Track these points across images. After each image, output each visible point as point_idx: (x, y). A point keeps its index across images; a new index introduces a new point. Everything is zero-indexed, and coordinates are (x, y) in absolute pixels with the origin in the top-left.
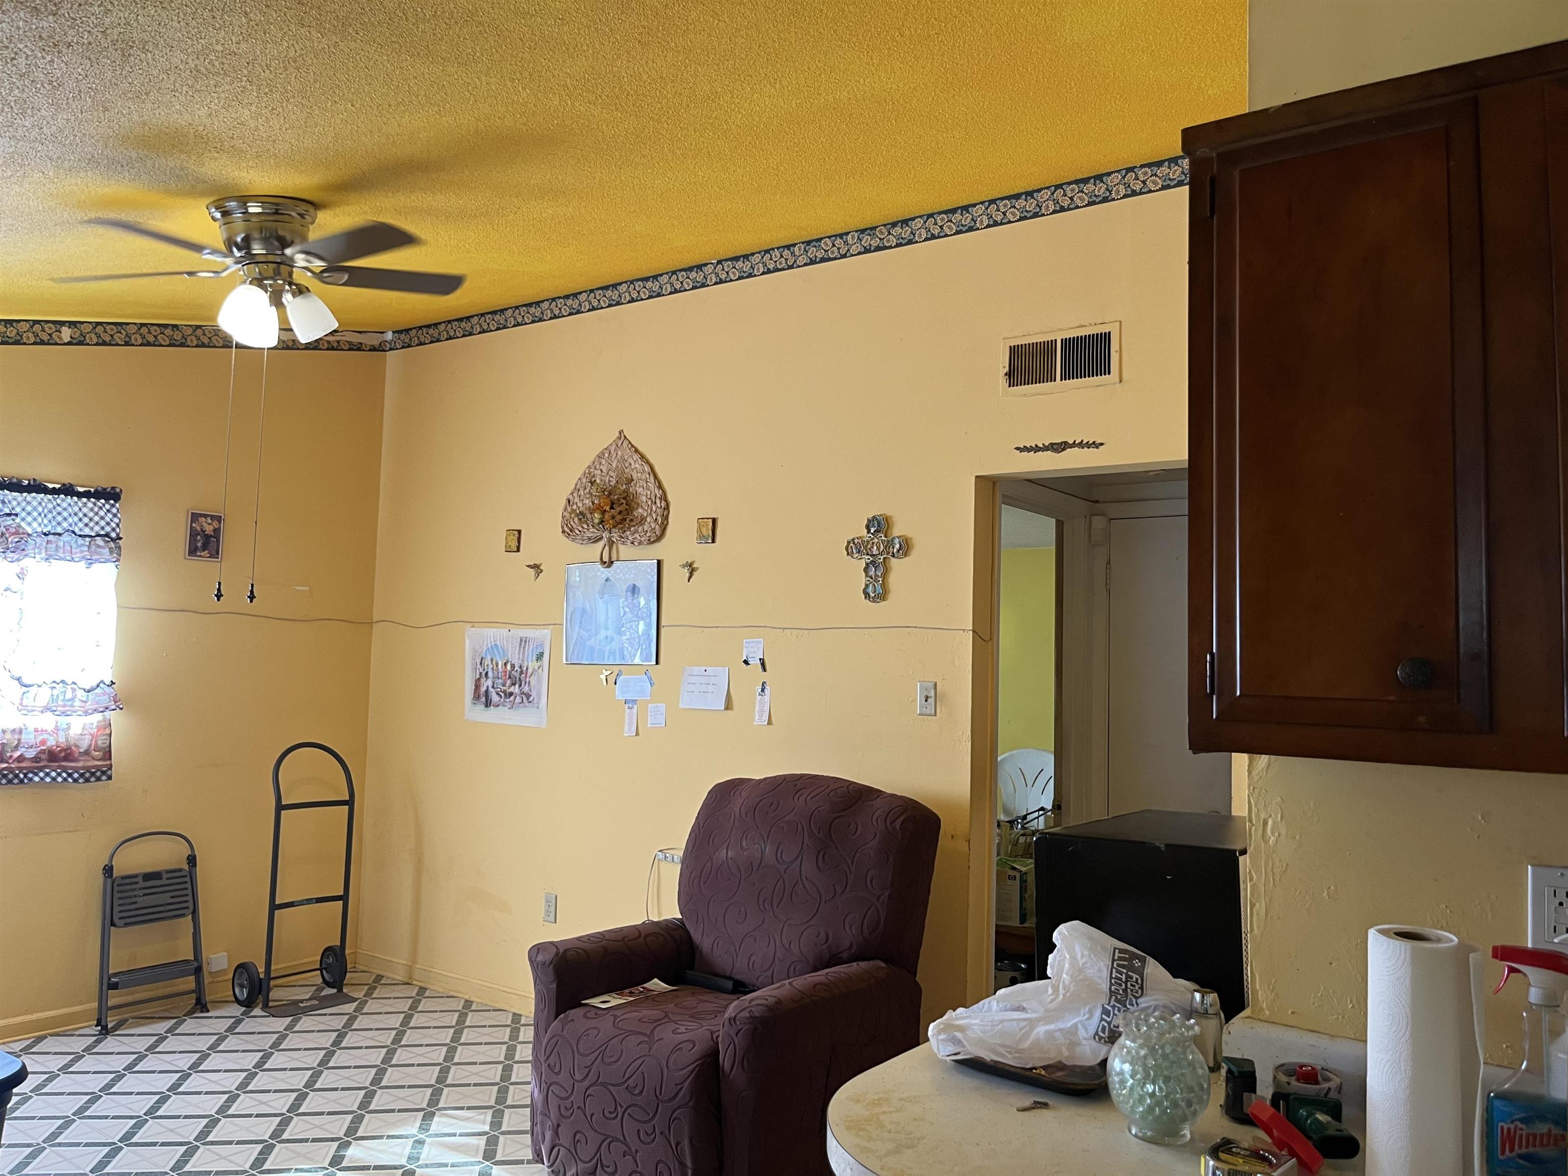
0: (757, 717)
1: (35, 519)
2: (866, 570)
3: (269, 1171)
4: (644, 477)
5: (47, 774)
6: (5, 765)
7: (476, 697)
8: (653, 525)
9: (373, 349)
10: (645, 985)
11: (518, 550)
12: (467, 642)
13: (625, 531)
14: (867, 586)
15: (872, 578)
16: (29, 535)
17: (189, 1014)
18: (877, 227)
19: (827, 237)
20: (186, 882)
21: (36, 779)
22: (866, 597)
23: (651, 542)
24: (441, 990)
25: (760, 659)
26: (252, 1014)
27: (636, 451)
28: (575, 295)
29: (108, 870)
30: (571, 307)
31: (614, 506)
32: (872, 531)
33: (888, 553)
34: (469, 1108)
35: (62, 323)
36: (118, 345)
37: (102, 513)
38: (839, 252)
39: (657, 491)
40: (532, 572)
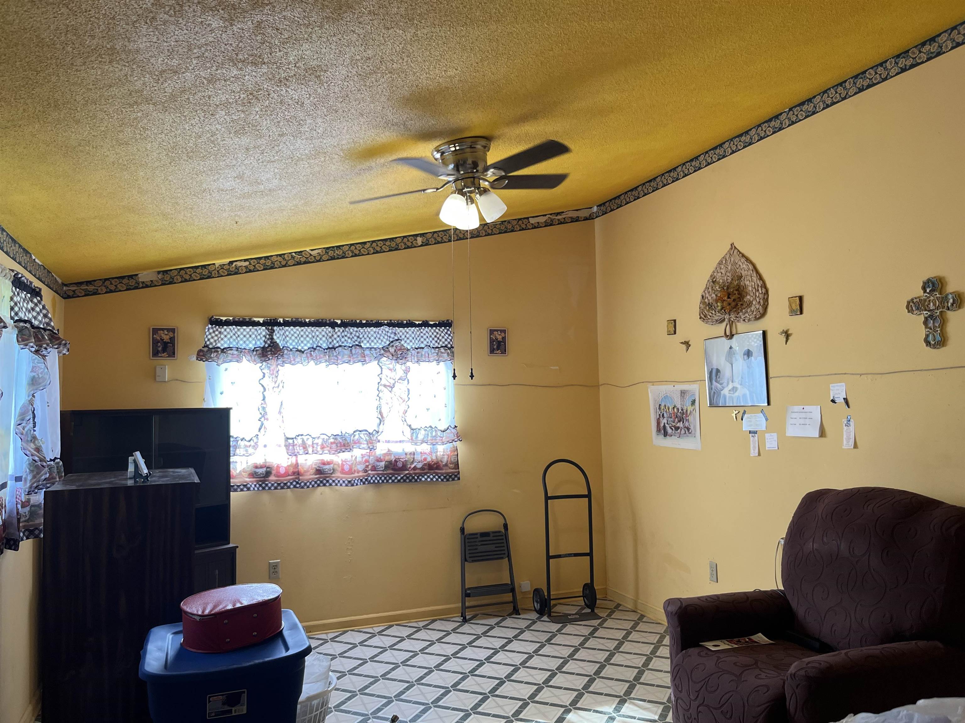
0: (845, 442)
1: (411, 341)
2: (926, 323)
3: (521, 720)
4: (749, 273)
5: (429, 477)
6: (407, 472)
7: (659, 430)
8: (757, 306)
9: (586, 219)
10: (752, 637)
11: (675, 333)
12: (650, 395)
13: (739, 313)
14: (927, 336)
15: (931, 329)
16: (408, 350)
17: (510, 615)
18: (910, 50)
19: (870, 69)
20: (503, 539)
21: (423, 479)
22: (927, 345)
23: (757, 319)
24: (654, 618)
25: (844, 399)
26: (542, 619)
27: (743, 256)
28: (697, 158)
29: (462, 530)
30: (695, 167)
31: (730, 296)
32: (928, 291)
33: (943, 307)
34: (649, 701)
35: (417, 235)
36: (445, 242)
37: (443, 335)
38: (881, 77)
39: (758, 282)
40: (684, 347)
